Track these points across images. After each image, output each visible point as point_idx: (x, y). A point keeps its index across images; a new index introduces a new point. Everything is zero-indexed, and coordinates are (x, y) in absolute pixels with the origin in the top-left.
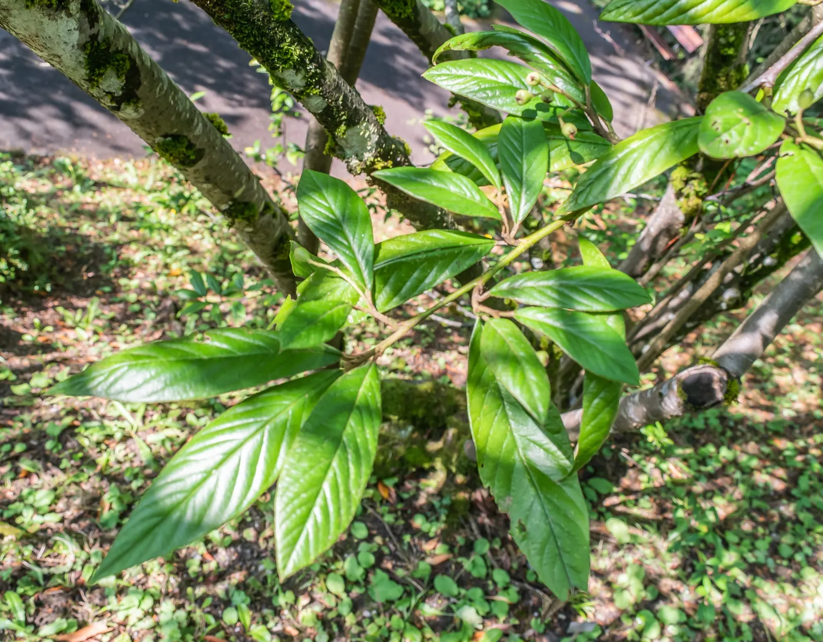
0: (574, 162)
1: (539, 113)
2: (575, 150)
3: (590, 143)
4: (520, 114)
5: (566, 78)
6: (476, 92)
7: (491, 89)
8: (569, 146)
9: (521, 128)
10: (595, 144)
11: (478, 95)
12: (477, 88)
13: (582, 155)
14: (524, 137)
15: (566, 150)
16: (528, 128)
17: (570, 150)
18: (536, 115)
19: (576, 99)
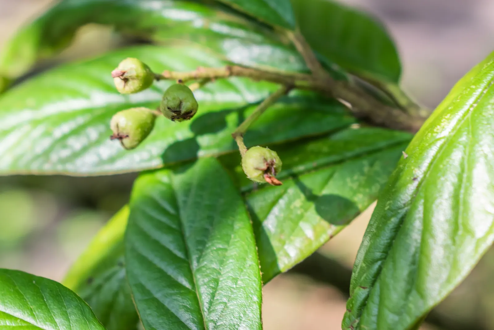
0: (332, 222)
1: (204, 140)
2: (326, 192)
3: (358, 157)
4: (157, 163)
5: (241, 33)
6: (46, 154)
7: (76, 132)
8: (303, 189)
9: (172, 197)
10: (370, 153)
11: (54, 157)
12: (46, 143)
13: (346, 194)
14: (185, 216)
15: (300, 201)
16: (187, 189)
17: (311, 197)
18: (197, 147)
19: (283, 69)
